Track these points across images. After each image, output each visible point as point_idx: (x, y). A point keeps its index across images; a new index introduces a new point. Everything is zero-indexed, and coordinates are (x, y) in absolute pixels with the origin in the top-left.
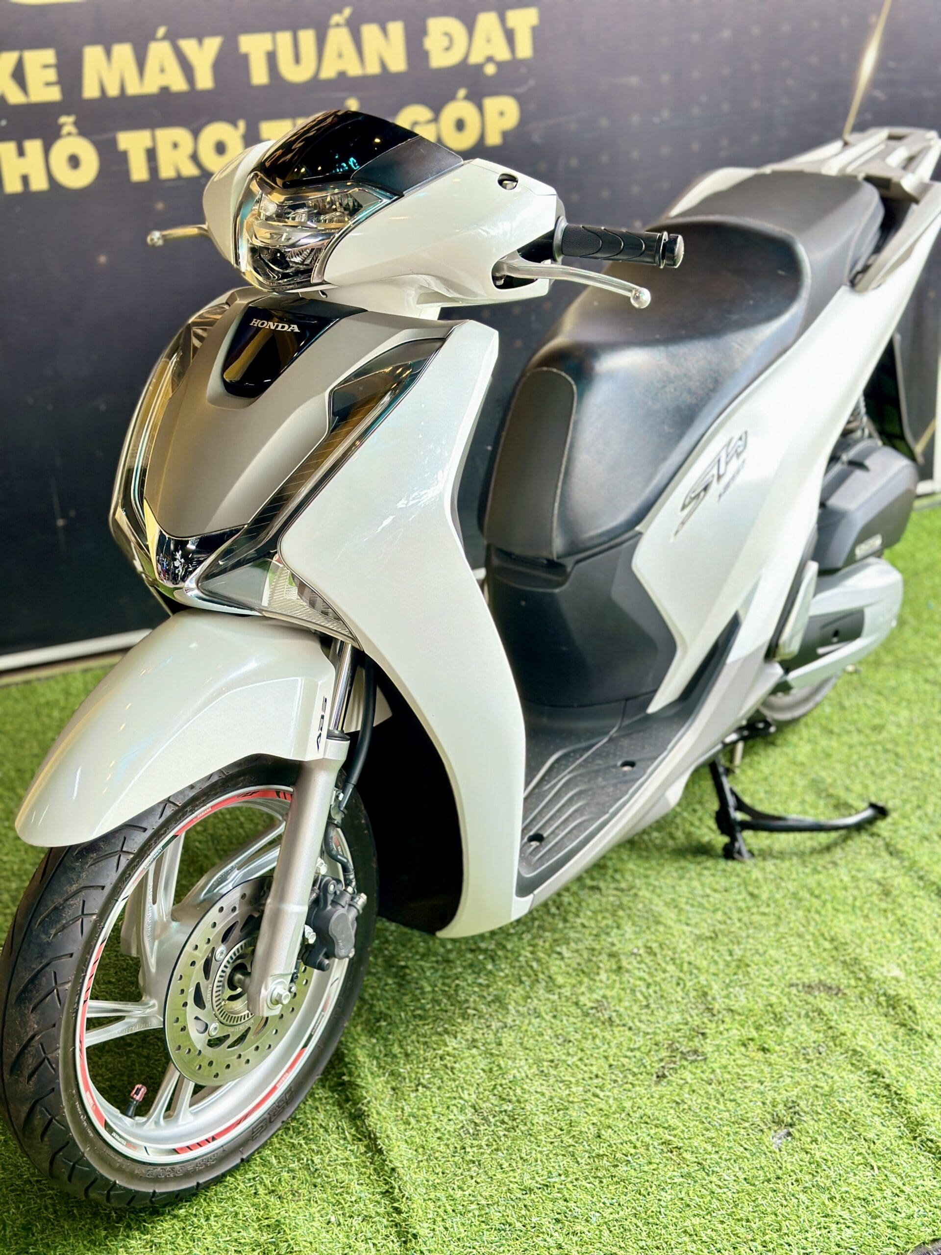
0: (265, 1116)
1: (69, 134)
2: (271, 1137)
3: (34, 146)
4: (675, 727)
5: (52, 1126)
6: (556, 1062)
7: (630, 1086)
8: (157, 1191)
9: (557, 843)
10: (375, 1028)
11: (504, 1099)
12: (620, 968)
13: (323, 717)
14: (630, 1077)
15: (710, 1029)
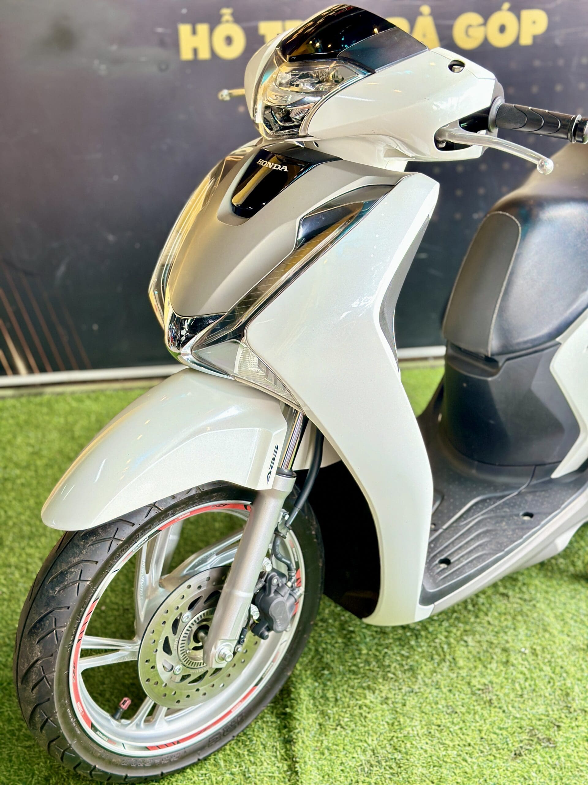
0: (221, 731)
1: (227, 21)
2: (226, 745)
3: (203, 29)
4: (570, 491)
5: (47, 724)
6: (442, 727)
7: (492, 758)
8: (129, 775)
9: (459, 569)
10: (320, 675)
11: (396, 749)
12: (507, 661)
13: (274, 459)
14: (494, 750)
15: (565, 723)
